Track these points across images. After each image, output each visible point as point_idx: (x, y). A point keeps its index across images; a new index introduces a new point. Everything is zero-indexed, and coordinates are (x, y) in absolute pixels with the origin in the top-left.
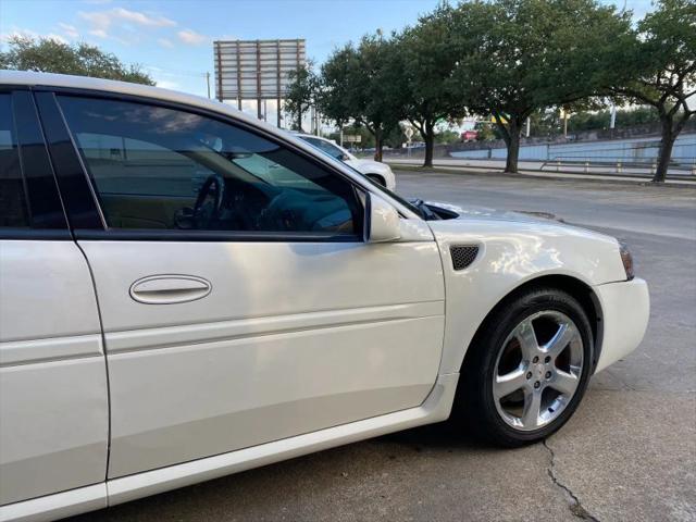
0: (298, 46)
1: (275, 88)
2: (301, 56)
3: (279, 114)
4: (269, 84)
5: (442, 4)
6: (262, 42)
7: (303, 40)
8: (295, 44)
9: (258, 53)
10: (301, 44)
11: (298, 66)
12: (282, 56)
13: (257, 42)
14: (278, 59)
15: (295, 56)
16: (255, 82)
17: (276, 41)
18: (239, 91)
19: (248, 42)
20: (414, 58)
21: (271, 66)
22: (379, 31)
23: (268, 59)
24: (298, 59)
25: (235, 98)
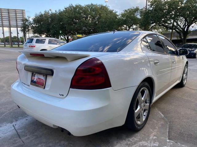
0: (23, 12)
1: (16, 24)
2: (24, 15)
3: (17, 32)
4: (13, 23)
5: (71, 5)
6: (10, 9)
7: (24, 10)
8: (22, 11)
9: (9, 13)
10: (24, 11)
11: (23, 18)
12: (17, 14)
13: (8, 9)
14: (16, 15)
15: (22, 15)
16: (8, 22)
17: (15, 10)
18: (2, 24)
19: (5, 9)
20: (66, 19)
21: (14, 17)
22: (50, 10)
23: (12, 15)
24: (23, 16)
25: (1, 27)
